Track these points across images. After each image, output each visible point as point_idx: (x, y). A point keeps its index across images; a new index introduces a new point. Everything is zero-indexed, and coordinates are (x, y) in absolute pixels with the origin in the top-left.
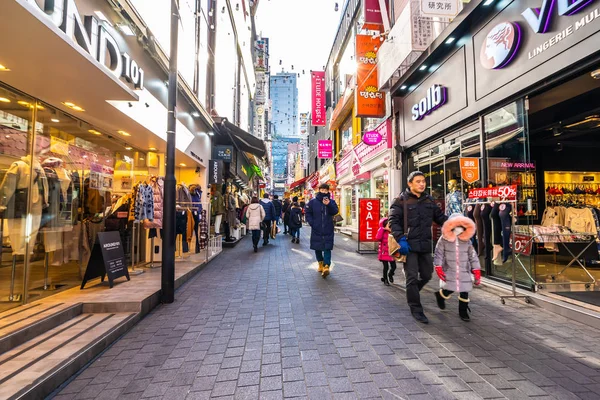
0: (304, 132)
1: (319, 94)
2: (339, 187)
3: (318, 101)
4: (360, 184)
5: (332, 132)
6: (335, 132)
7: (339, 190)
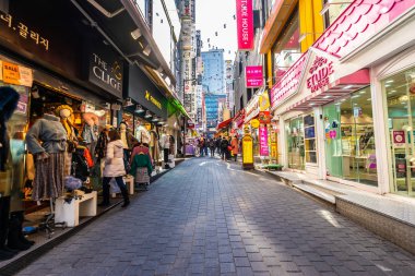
0: (229, 77)
1: (245, 14)
2: (275, 118)
3: (245, 22)
4: (323, 105)
5: (262, 56)
6: (266, 56)
7: (276, 121)
